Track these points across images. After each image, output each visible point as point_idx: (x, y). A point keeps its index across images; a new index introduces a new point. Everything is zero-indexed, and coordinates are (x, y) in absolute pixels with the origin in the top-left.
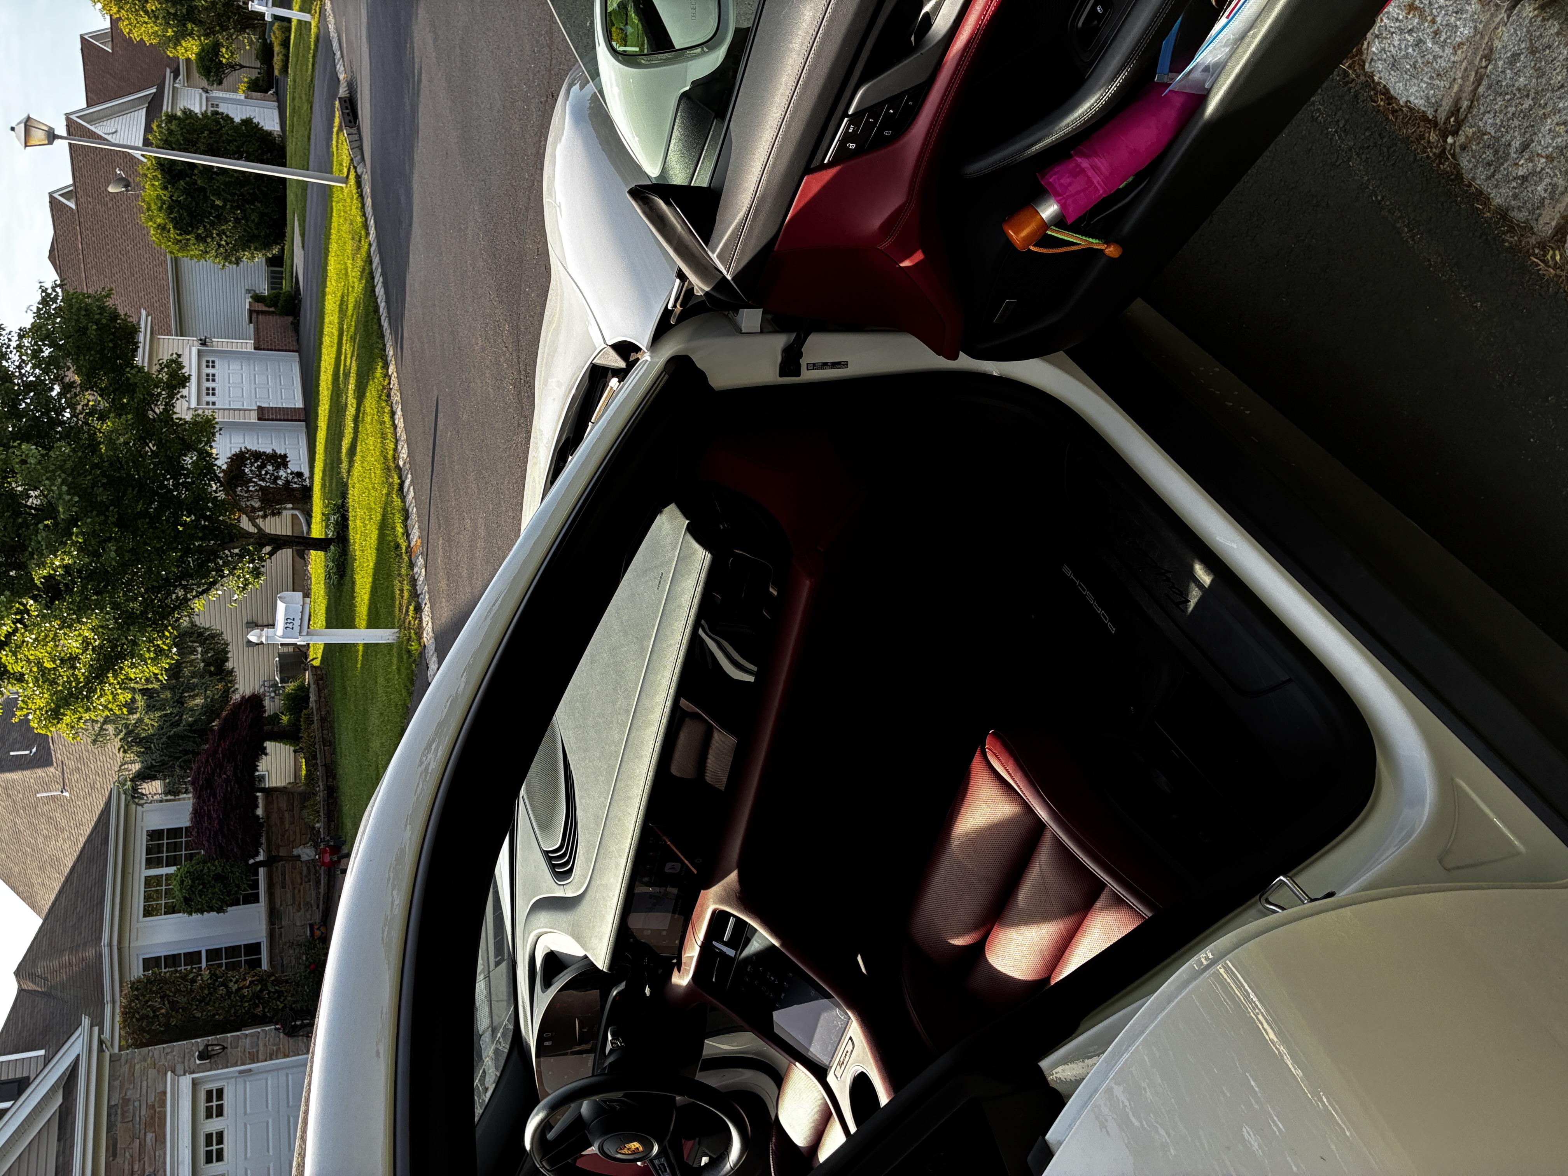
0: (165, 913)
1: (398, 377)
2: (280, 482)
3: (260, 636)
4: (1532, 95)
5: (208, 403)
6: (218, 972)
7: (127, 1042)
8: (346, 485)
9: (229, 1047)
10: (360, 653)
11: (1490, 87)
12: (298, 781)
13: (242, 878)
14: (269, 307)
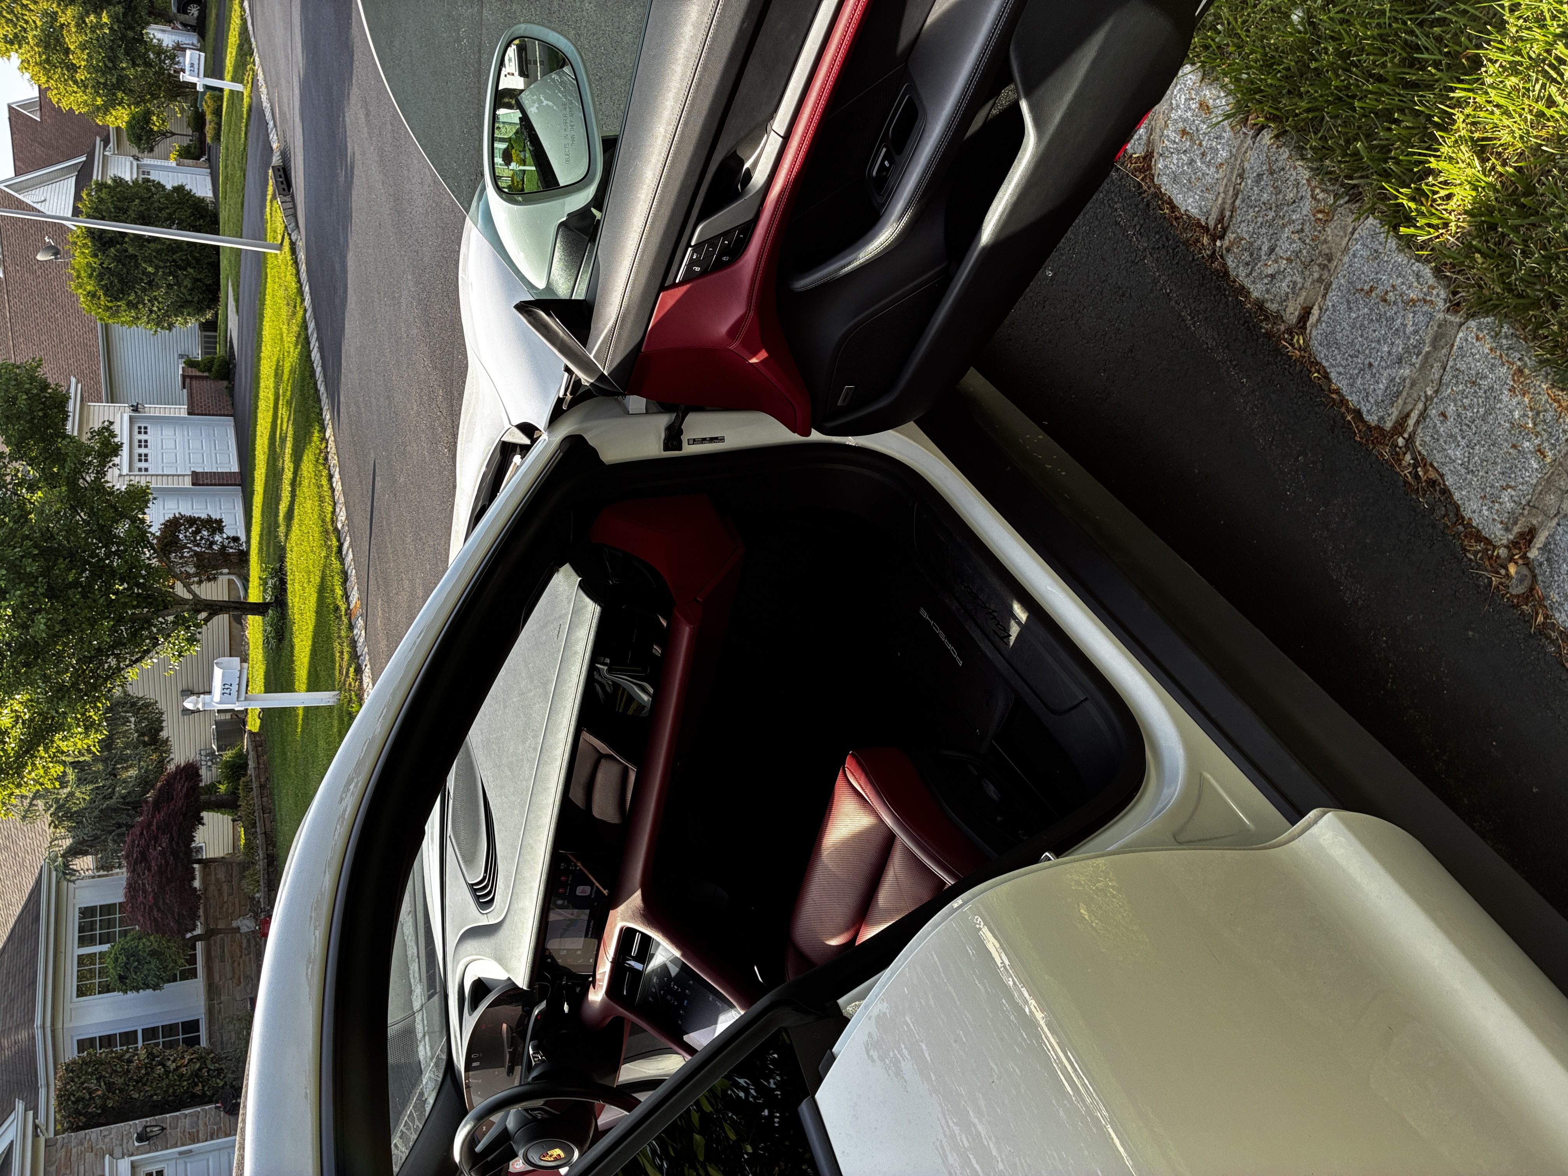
0: (99, 993)
1: (335, 441)
2: (215, 547)
3: (197, 703)
4: (1274, 209)
5: (140, 470)
6: (155, 1051)
7: (63, 1126)
8: (283, 549)
9: (168, 1128)
10: (301, 717)
11: (1243, 201)
12: (236, 851)
13: (179, 953)
14: (203, 372)
